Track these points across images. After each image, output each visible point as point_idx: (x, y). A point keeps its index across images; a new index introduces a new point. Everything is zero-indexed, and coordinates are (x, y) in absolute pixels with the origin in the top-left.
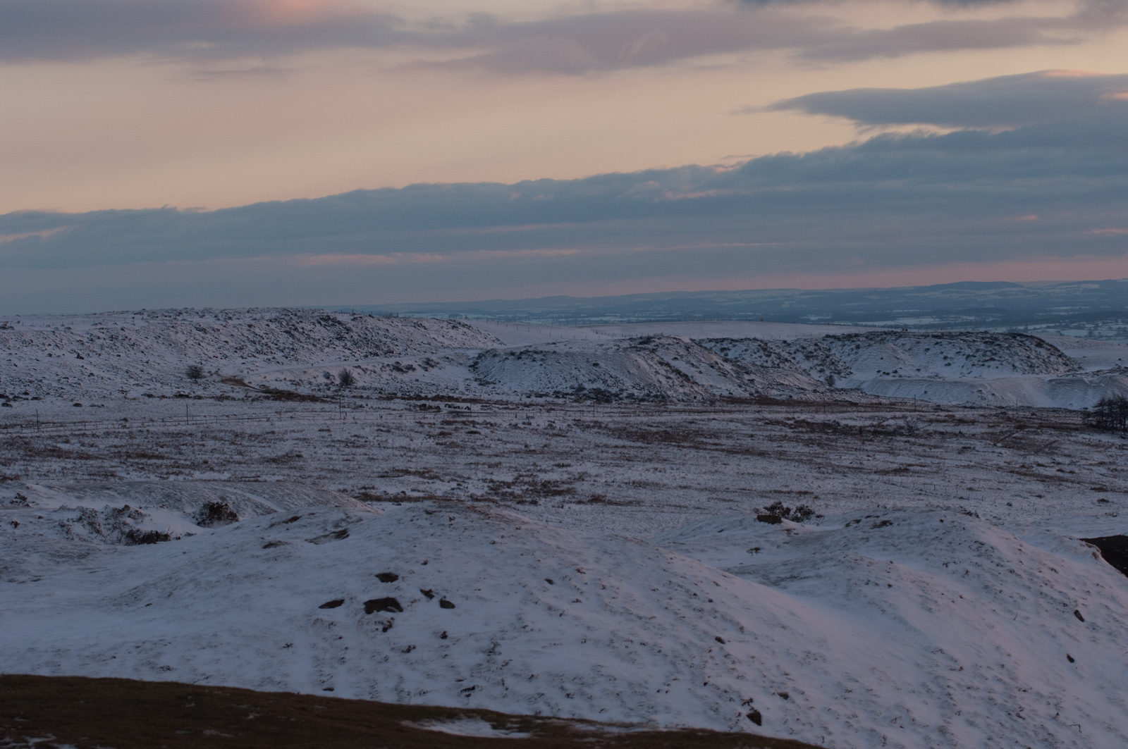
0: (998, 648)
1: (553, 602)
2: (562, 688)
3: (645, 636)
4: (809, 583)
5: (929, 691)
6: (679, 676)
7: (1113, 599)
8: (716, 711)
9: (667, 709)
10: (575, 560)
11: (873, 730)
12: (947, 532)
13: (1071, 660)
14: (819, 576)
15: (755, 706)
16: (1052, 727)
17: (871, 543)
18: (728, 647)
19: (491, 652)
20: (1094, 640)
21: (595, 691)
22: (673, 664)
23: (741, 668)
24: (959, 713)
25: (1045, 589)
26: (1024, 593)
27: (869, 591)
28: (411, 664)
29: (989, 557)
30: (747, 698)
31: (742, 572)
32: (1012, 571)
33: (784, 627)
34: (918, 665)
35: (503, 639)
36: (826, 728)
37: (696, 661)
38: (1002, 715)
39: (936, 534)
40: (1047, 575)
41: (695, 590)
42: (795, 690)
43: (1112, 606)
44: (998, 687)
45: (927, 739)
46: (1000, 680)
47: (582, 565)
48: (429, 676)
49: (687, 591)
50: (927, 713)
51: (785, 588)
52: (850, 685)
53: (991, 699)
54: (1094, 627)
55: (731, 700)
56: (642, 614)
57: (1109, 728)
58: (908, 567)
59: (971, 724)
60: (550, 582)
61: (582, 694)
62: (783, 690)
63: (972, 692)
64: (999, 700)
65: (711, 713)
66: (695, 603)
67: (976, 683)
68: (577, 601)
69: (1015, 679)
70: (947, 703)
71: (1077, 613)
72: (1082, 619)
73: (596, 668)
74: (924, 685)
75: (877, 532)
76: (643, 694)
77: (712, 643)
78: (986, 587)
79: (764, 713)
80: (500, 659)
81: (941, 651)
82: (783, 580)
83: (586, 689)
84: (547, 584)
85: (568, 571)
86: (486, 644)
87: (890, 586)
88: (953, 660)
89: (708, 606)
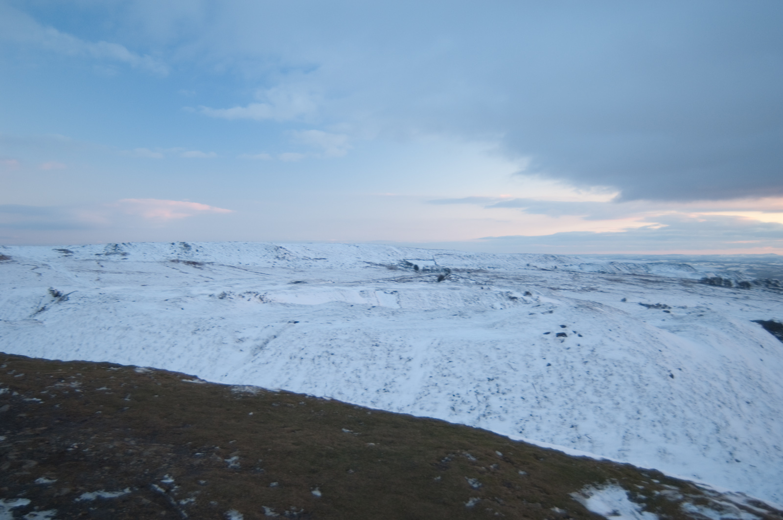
0: (741, 356)
1: (612, 337)
2: (614, 364)
3: (638, 348)
5: (723, 369)
6: (649, 362)
7: (770, 341)
8: (660, 373)
9: (645, 372)
10: (618, 324)
11: (707, 382)
12: (721, 319)
13: (762, 360)
14: (685, 331)
15: (672, 373)
16: (760, 382)
17: (698, 321)
18: (663, 353)
19: (593, 351)
20: (767, 354)
21: (624, 365)
22: (647, 358)
23: (667, 360)
24: (732, 377)
25: (751, 338)
26: (746, 339)
27: (702, 336)
28: (569, 353)
29: (734, 327)
30: (669, 370)
31: (663, 328)
32: (741, 332)
33: (678, 347)
34: (718, 361)
35: (596, 347)
36: (692, 380)
37: (654, 357)
38: (745, 378)
39: (717, 320)
40: (751, 333)
41: (652, 335)
42: (684, 367)
43: (771, 343)
44: (742, 368)
45: (724, 385)
46: (742, 366)
47: (620, 326)
48: (574, 357)
49: (650, 335)
50: (723, 377)
52: (699, 366)
53: (741, 372)
54: (766, 350)
55: (664, 370)
56: (637, 341)
57: (776, 383)
58: (711, 329)
59: (736, 380)
60: (610, 330)
61: (620, 366)
62: (679, 368)
63: (735, 370)
64: (744, 373)
66: (653, 339)
67: (736, 367)
68: (619, 337)
69: (747, 366)
70: (728, 374)
71: (762, 346)
73: (624, 358)
74: (721, 367)
75: (699, 318)
76: (638, 367)
77: (658, 351)
78: (734, 336)
79: (675, 375)
80: (595, 353)
81: (724, 356)
82: (675, 331)
83: (621, 365)
85: (616, 327)
86: (591, 349)
87: (707, 335)
88: (728, 359)
89: (656, 340)
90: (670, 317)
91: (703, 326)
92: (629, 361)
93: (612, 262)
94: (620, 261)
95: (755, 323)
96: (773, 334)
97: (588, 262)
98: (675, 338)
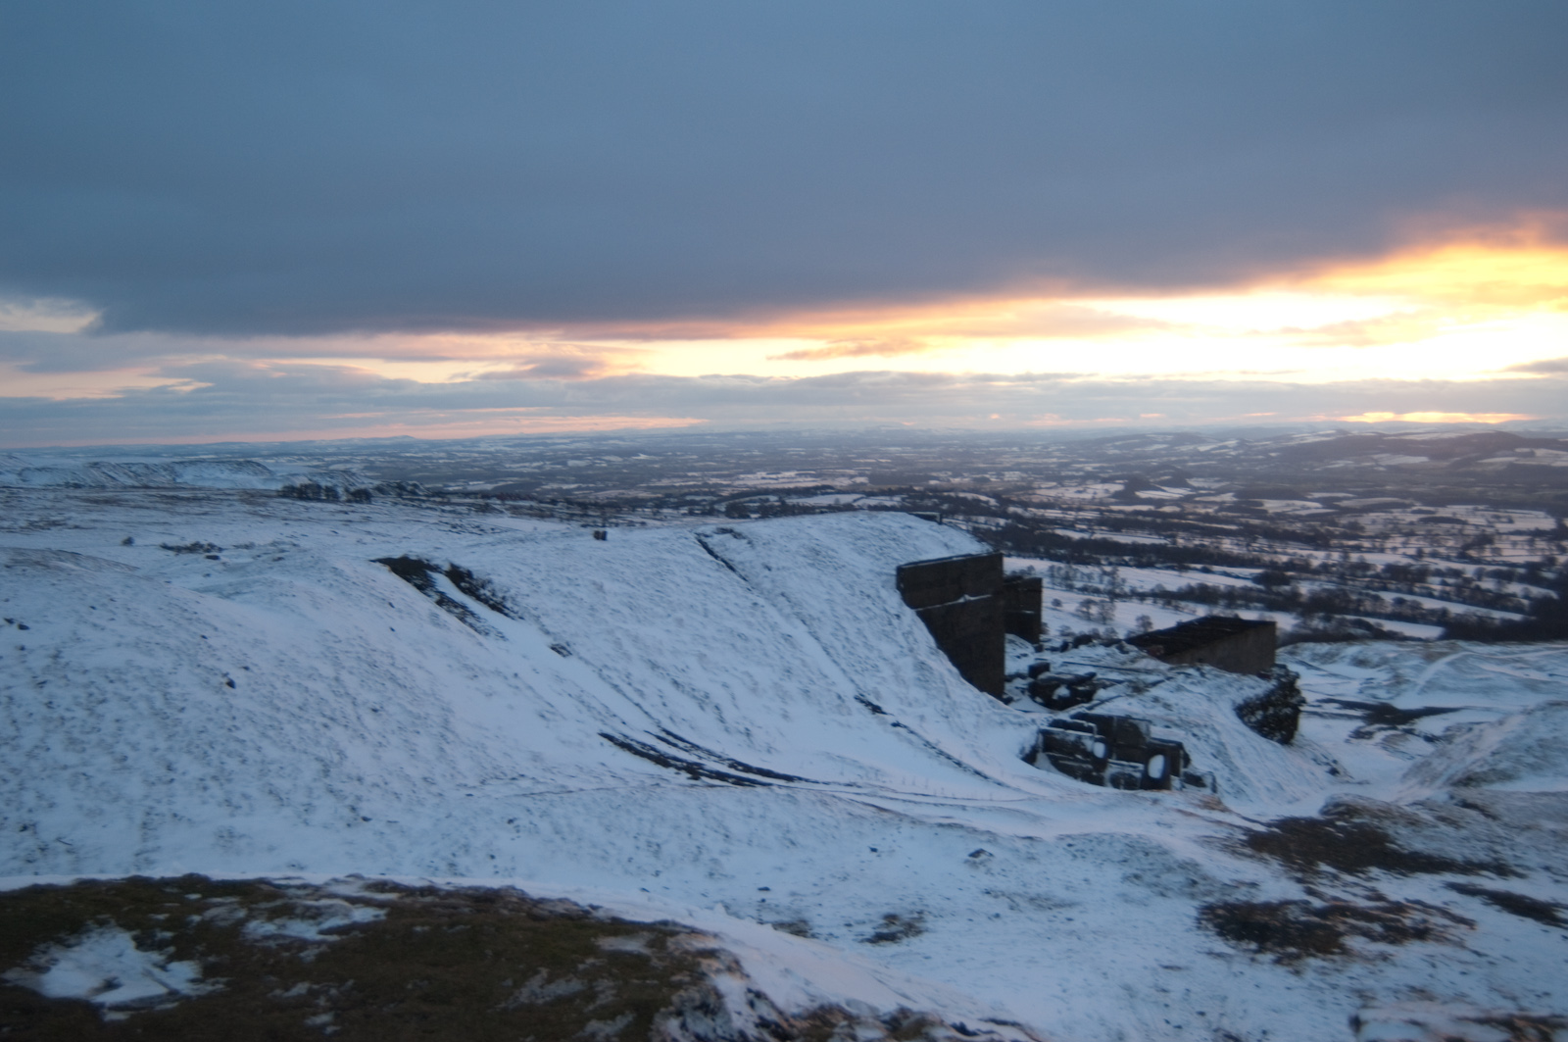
0: (356, 627)
1: (97, 622)
2: (107, 677)
3: (158, 638)
4: (247, 596)
5: (326, 656)
6: (182, 662)
7: (405, 594)
8: (207, 682)
9: (177, 684)
10: (109, 593)
11: (299, 684)
12: (317, 563)
13: (393, 630)
14: (253, 592)
15: (231, 677)
16: (393, 670)
17: (275, 569)
18: (211, 641)
19: (56, 657)
20: (401, 618)
21: (129, 677)
22: (177, 655)
23: (219, 653)
24: (343, 668)
25: (373, 592)
26: (363, 595)
27: (283, 599)
29: (341, 576)
30: (225, 672)
31: (206, 590)
32: (354, 583)
33: (240, 625)
34: (317, 641)
35: (64, 647)
36: (272, 686)
37: (192, 652)
38: (366, 667)
39: (309, 564)
40: (372, 584)
41: (186, 607)
42: (253, 664)
43: (405, 598)
44: (361, 650)
45: (330, 685)
46: (361, 646)
47: (114, 596)
48: (13, 676)
49: (181, 608)
50: (327, 670)
51: (233, 599)
52: (282, 657)
53: (359, 657)
54: (400, 611)
55: (216, 674)
56: (154, 624)
57: (420, 667)
58: (301, 583)
59: (351, 673)
60: (93, 608)
61: (120, 680)
62: (245, 665)
63: (349, 655)
64: (363, 657)
65: (205, 684)
66: (187, 615)
67: (350, 649)
68: (113, 619)
69: (368, 644)
70: (337, 663)
71: (391, 604)
72: (392, 606)
73: (129, 662)
74: (322, 653)
75: (277, 564)
76: (160, 676)
77: (199, 639)
78: (343, 593)
79: (236, 681)
80: (63, 661)
81: (328, 632)
82: (231, 594)
83: (123, 677)
84: (92, 610)
85: (105, 601)
86: (53, 652)
87: (294, 596)
88: (335, 636)
89: (195, 616)
90: (221, 567)
91: (285, 579)
92: (140, 668)
93: (96, 464)
94: (114, 461)
95: (378, 564)
96: (408, 580)
97: (39, 466)
98: (233, 609)
